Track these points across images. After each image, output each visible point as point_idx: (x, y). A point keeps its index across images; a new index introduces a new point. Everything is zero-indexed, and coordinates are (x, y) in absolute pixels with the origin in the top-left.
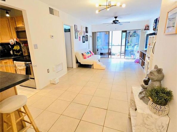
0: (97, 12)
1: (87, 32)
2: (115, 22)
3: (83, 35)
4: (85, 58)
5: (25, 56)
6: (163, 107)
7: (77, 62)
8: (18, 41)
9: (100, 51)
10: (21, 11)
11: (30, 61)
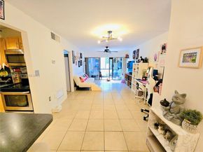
0: (99, 42)
1: (81, 57)
2: (106, 51)
3: (78, 60)
4: (83, 82)
5: (16, 84)
6: (195, 126)
7: (75, 85)
8: (7, 66)
9: (91, 74)
10: (20, 33)
11: (29, 90)
